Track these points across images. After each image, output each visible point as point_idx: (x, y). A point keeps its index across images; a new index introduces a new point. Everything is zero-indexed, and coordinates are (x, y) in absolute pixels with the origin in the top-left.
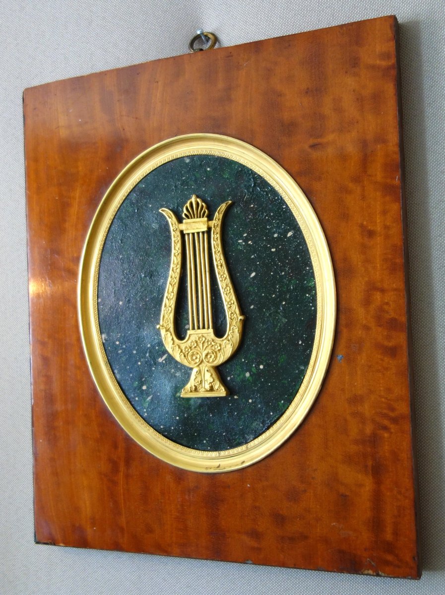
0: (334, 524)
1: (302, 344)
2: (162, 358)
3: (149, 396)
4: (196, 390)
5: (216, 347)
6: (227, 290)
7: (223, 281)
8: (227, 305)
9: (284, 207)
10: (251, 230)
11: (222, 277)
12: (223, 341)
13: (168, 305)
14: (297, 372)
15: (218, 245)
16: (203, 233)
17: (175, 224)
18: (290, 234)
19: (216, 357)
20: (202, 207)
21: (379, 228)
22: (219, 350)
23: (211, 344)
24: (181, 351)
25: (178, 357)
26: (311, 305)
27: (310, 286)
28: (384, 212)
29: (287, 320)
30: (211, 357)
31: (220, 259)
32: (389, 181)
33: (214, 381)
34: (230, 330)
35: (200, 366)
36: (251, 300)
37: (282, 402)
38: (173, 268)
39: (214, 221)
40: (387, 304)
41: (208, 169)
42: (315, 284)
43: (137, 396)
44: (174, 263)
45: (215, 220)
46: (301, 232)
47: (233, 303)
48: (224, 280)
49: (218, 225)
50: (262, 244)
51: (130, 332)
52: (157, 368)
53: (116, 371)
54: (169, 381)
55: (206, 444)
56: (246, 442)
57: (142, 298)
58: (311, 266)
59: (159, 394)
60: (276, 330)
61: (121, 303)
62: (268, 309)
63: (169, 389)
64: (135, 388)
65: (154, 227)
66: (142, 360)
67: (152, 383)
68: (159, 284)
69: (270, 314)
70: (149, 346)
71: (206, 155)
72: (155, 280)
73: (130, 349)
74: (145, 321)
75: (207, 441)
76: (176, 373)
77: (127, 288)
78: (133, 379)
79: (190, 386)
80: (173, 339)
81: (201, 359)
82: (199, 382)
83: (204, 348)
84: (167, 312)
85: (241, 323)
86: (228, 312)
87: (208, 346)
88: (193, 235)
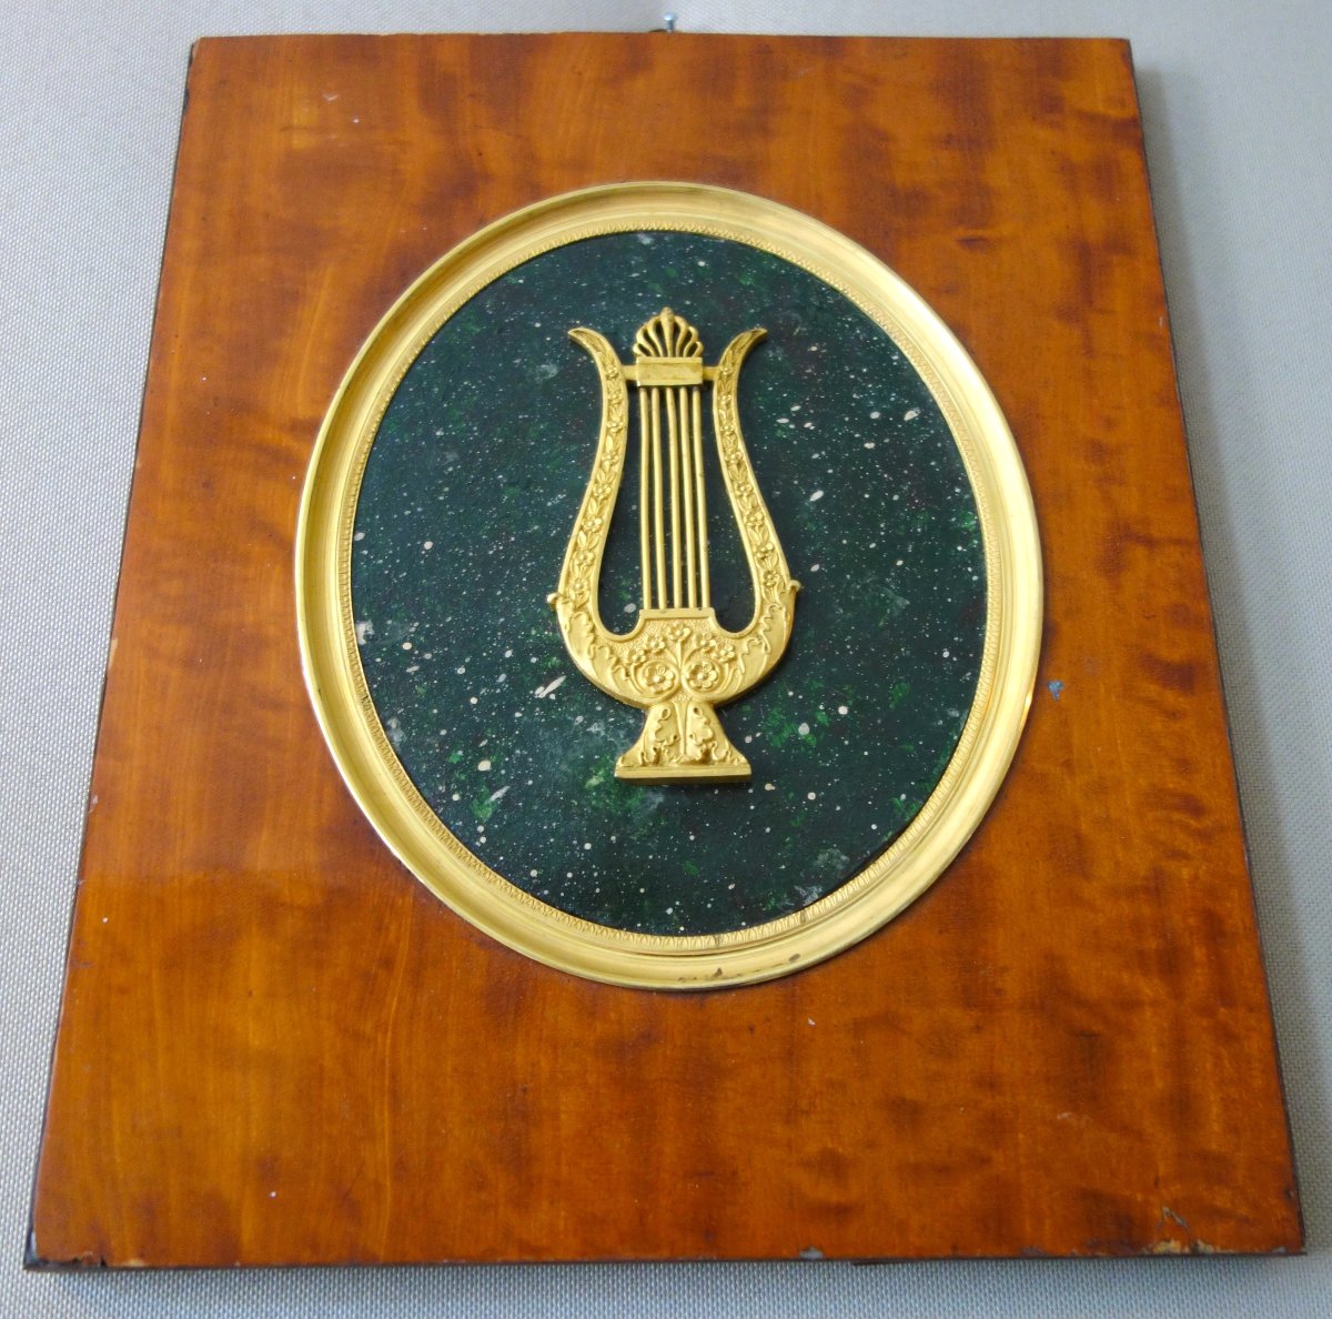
1: (950, 658)
2: (546, 687)
3: (493, 790)
4: (658, 761)
5: (723, 653)
7: (745, 498)
8: (754, 555)
9: (895, 358)
10: (812, 398)
11: (742, 488)
12: (741, 638)
14: (941, 722)
16: (689, 389)
17: (613, 363)
18: (910, 415)
20: (688, 335)
26: (970, 569)
27: (966, 529)
29: (908, 603)
30: (705, 678)
32: (1143, 324)
34: (761, 613)
35: (673, 700)
36: (813, 553)
37: (903, 797)
39: (720, 367)
41: (702, 264)
42: (978, 525)
43: (458, 790)
46: (938, 412)
49: (729, 376)
50: (840, 430)
51: (449, 619)
52: (529, 712)
53: (393, 723)
54: (567, 746)
55: (675, 917)
56: (799, 906)
57: (495, 536)
58: (966, 486)
59: (530, 782)
60: (881, 624)
61: (428, 545)
62: (859, 574)
63: (564, 767)
64: (454, 767)
65: (545, 373)
66: (483, 691)
67: (510, 753)
68: (549, 504)
69: (865, 587)
70: (508, 654)
71: (695, 234)
72: (539, 494)
73: (447, 662)
74: (499, 593)
75: (676, 910)
76: (589, 725)
77: (450, 509)
78: (449, 743)
79: (642, 749)
80: (593, 630)
81: (676, 681)
82: (668, 739)
83: (687, 654)
84: (580, 565)
85: (793, 597)
86: (758, 570)
87: (699, 650)
88: (662, 390)
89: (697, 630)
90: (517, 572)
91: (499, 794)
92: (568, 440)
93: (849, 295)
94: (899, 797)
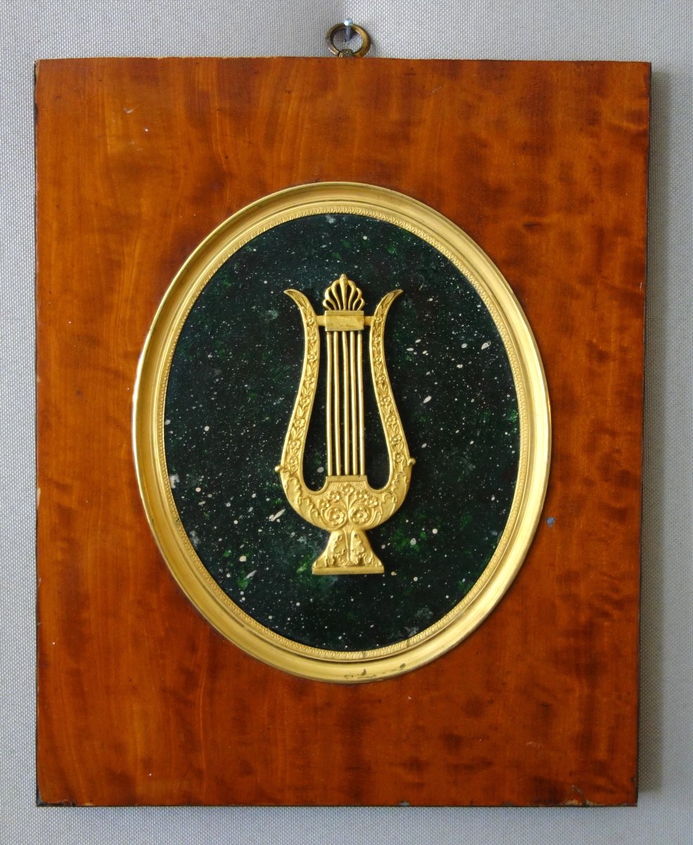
0: (530, 743)
1: (495, 500)
2: (275, 514)
3: (248, 572)
5: (371, 502)
6: (392, 421)
7: (386, 407)
8: (390, 442)
9: (479, 306)
10: (428, 334)
11: (385, 400)
12: (381, 493)
13: (295, 437)
14: (487, 538)
15: (379, 353)
16: (356, 333)
17: (311, 315)
18: (485, 346)
19: (369, 516)
20: (356, 293)
21: (612, 349)
22: (375, 507)
23: (363, 497)
24: (314, 507)
25: (308, 515)
26: (511, 447)
27: (511, 421)
28: (622, 330)
29: (475, 467)
30: (361, 517)
31: (382, 374)
32: (630, 287)
33: (365, 551)
34: (393, 478)
35: (344, 529)
36: (424, 436)
37: (464, 580)
38: (305, 382)
39: (374, 318)
40: (618, 451)
41: (365, 238)
42: (518, 418)
43: (229, 572)
44: (306, 375)
45: (377, 315)
46: (502, 344)
47: (401, 440)
48: (388, 405)
49: (380, 324)
50: (443, 356)
51: (221, 474)
52: (266, 530)
53: (193, 533)
54: (287, 549)
55: (343, 641)
56: (406, 637)
57: (244, 424)
58: (514, 394)
59: (268, 569)
60: (459, 480)
61: (207, 429)
62: (449, 450)
63: (285, 561)
64: (226, 560)
65: (270, 316)
66: (241, 517)
67: (256, 552)
68: (275, 404)
69: (451, 457)
70: (254, 496)
71: (362, 216)
72: (269, 397)
73: (220, 500)
74: (248, 459)
75: (343, 637)
76: (299, 537)
77: (219, 406)
78: (224, 546)
79: (326, 557)
80: (300, 488)
81: (345, 518)
82: (340, 552)
83: (351, 503)
84: (292, 449)
85: (411, 468)
86: (392, 452)
87: (358, 500)
88: (340, 334)
89: (358, 488)
90: (258, 446)
91: (251, 574)
92: (285, 362)
93: (454, 263)
94: (461, 580)
